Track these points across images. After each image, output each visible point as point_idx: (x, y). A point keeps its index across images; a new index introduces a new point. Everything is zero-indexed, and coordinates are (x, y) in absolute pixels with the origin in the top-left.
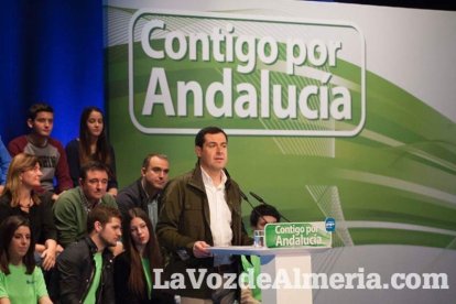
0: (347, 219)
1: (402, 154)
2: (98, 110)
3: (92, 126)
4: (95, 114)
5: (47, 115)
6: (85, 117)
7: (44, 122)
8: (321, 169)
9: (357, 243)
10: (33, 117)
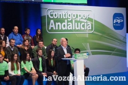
0: (91, 50)
1: (102, 36)
2: (40, 29)
3: (38, 32)
4: (39, 30)
5: (29, 30)
6: (37, 31)
7: (28, 31)
8: (85, 40)
9: (93, 54)
10: (26, 30)
